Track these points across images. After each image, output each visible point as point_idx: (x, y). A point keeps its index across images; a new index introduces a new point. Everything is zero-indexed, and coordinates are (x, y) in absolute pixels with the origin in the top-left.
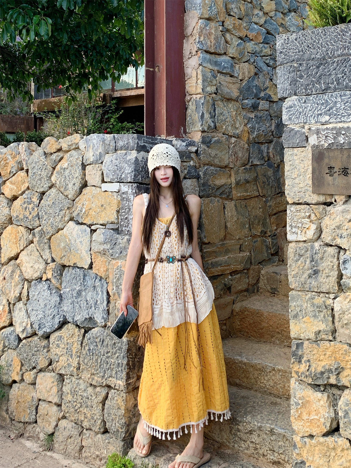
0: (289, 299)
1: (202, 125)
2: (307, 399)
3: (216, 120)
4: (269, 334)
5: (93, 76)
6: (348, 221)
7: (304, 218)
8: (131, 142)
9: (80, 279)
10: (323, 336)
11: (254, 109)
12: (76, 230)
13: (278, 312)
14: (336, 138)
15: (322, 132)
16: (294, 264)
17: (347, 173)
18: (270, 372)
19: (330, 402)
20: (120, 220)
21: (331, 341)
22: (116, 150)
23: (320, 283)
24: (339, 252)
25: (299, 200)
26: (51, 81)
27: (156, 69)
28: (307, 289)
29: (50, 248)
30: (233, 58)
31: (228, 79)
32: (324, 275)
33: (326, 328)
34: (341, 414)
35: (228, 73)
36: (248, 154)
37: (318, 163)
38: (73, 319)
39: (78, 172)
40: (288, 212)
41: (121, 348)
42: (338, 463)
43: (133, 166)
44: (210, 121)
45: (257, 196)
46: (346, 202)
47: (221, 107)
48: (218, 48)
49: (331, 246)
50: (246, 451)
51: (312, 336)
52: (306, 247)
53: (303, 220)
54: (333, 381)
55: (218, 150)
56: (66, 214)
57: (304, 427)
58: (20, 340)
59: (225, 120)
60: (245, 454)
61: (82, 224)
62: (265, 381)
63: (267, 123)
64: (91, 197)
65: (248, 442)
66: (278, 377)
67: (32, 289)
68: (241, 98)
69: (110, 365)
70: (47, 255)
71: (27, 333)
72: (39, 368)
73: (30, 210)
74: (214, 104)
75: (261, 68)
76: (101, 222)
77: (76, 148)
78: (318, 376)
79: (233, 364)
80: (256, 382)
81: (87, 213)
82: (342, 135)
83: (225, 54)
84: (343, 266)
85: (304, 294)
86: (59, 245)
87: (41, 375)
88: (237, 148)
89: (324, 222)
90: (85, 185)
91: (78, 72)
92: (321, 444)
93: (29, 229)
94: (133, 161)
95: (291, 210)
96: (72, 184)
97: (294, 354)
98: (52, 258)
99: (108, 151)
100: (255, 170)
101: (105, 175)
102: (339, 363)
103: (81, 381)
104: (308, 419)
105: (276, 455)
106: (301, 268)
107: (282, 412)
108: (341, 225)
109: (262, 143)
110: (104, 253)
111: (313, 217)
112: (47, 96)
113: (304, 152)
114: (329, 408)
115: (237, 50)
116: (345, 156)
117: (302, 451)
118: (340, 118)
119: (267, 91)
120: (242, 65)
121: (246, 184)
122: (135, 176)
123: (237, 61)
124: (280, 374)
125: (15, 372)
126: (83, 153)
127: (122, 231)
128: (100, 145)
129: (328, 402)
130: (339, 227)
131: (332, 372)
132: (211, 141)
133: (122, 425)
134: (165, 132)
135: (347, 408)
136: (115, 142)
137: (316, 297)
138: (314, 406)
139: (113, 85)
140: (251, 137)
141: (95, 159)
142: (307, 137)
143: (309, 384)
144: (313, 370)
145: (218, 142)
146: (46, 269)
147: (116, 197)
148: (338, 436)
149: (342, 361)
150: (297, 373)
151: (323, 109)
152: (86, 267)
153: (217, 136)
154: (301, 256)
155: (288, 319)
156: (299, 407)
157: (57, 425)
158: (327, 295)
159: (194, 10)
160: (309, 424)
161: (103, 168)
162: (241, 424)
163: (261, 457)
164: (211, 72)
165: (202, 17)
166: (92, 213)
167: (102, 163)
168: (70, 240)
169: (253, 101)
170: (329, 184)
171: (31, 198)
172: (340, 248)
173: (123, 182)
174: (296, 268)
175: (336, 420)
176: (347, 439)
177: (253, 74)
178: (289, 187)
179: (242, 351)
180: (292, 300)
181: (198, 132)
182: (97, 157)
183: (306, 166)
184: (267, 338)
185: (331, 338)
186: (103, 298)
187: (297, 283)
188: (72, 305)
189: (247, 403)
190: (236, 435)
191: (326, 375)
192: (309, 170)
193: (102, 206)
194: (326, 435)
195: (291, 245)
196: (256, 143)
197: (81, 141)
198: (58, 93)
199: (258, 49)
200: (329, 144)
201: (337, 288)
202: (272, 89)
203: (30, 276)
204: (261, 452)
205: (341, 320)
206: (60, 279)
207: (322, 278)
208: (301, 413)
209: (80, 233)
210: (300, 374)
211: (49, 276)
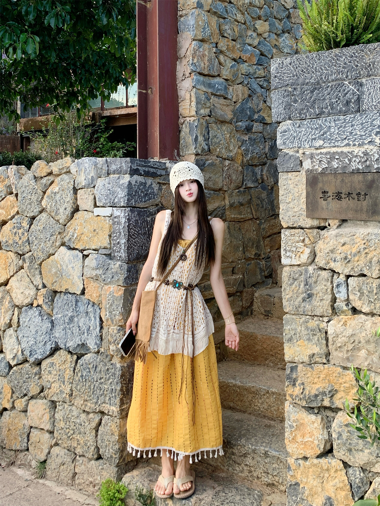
0: (284, 322)
1: (195, 148)
2: (302, 421)
3: (210, 143)
4: (263, 357)
5: (82, 95)
6: (341, 245)
7: (298, 242)
8: (124, 166)
9: (72, 305)
10: (317, 359)
11: (248, 131)
12: (67, 255)
13: (272, 335)
14: (330, 162)
15: (316, 157)
16: (288, 288)
17: (341, 198)
18: (264, 395)
19: (324, 425)
20: (112, 245)
21: (325, 364)
22: (108, 174)
23: (314, 306)
24: (333, 276)
25: (293, 224)
26: (38, 100)
27: (149, 92)
28: (301, 313)
29: (41, 274)
30: (226, 80)
31: (222, 101)
32: (318, 298)
33: (319, 352)
34: (334, 436)
35: (222, 95)
36: (242, 177)
37: (312, 187)
38: (65, 345)
39: (69, 197)
40: (283, 236)
41: (114, 374)
42: (331, 484)
43: (126, 190)
44: (204, 144)
45: (251, 219)
46: (339, 226)
47: (215, 130)
48: (212, 70)
49: (325, 269)
50: (240, 474)
51: (306, 359)
52: (300, 271)
53: (297, 244)
54: (326, 403)
55: (212, 173)
56: (58, 239)
57: (298, 449)
58: (11, 367)
59: (219, 143)
60: (240, 476)
61: (74, 249)
62: (259, 404)
63: (261, 145)
64: (83, 222)
65: (242, 465)
66: (272, 399)
67: (23, 315)
68: (235, 120)
69: (104, 391)
70: (37, 281)
71: (18, 359)
72: (30, 395)
73: (20, 235)
74: (208, 127)
75: (255, 90)
76: (94, 247)
77: (68, 172)
78: (312, 399)
79: (227, 388)
80: (250, 405)
81: (78, 238)
82: (336, 160)
83: (219, 75)
84: (336, 289)
85: (298, 317)
86: (50, 271)
87: (32, 402)
88: (231, 171)
89: (318, 246)
90: (77, 209)
91: (66, 90)
92: (315, 465)
93: (19, 254)
94: (127, 185)
95: (285, 234)
96: (63, 208)
97: (289, 378)
98: (43, 283)
99: (101, 175)
100: (249, 192)
101: (97, 199)
102: (332, 386)
103: (74, 408)
104: (302, 441)
105: (270, 478)
106: (295, 291)
107: (276, 435)
108: (334, 249)
109: (256, 166)
110: (96, 278)
111: (307, 241)
112: (34, 114)
113: (298, 177)
114: (323, 431)
115: (230, 72)
116: (338, 180)
117: (296, 473)
118: (334, 143)
119: (261, 113)
120: (236, 86)
121: (239, 207)
122: (128, 200)
123: (230, 83)
124: (274, 396)
125: (6, 399)
126: (74, 177)
127: (114, 256)
128: (93, 169)
129: (322, 424)
130: (332, 251)
131: (326, 395)
132: (204, 164)
133: (116, 451)
134: (158, 154)
135: (340, 430)
136: (108, 166)
137: (310, 321)
138: (308, 428)
139: (103, 104)
140: (245, 160)
141: (87, 183)
142: (301, 162)
143: (303, 407)
144: (307, 393)
145: (212, 165)
146: (37, 294)
147: (108, 221)
148: (332, 457)
149: (336, 383)
150: (291, 396)
151: (317, 134)
152: (79, 293)
153: (211, 159)
154: (295, 280)
155: (281, 341)
156: (293, 429)
157: (49, 453)
158: (321, 319)
159: (187, 31)
160: (303, 446)
161: (95, 192)
162: (235, 448)
163: (256, 479)
164: (205, 94)
165: (195, 38)
166: (84, 238)
167: (94, 187)
168: (61, 266)
169: (247, 123)
170: (323, 209)
171: (20, 223)
172: (334, 272)
173: (116, 207)
174: (291, 292)
175: (329, 441)
176: (340, 460)
177: (246, 96)
178: (283, 211)
179: (237, 374)
180: (286, 324)
181: (192, 156)
182: (89, 181)
183: (300, 190)
184: (261, 361)
185: (325, 361)
186: (96, 324)
187: (291, 307)
188: (64, 331)
189: (242, 427)
190: (230, 458)
191: (320, 398)
192: (303, 194)
193: (95, 230)
194: (319, 457)
195: (285, 269)
196: (250, 165)
197: (72, 165)
198: (46, 111)
199: (251, 71)
200: (323, 169)
201: (331, 312)
202: (266, 111)
203: (21, 302)
204: (255, 475)
205: (335, 343)
206: (52, 305)
207: (315, 302)
208: (296, 435)
209: (72, 258)
210: (294, 397)
211: (40, 302)
